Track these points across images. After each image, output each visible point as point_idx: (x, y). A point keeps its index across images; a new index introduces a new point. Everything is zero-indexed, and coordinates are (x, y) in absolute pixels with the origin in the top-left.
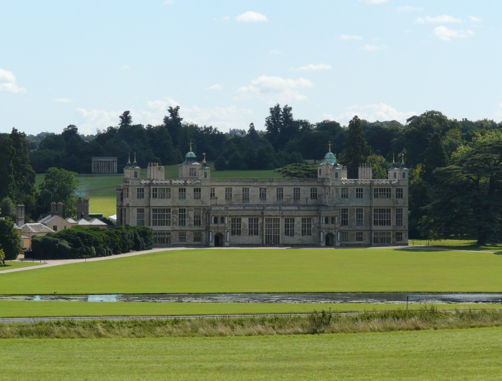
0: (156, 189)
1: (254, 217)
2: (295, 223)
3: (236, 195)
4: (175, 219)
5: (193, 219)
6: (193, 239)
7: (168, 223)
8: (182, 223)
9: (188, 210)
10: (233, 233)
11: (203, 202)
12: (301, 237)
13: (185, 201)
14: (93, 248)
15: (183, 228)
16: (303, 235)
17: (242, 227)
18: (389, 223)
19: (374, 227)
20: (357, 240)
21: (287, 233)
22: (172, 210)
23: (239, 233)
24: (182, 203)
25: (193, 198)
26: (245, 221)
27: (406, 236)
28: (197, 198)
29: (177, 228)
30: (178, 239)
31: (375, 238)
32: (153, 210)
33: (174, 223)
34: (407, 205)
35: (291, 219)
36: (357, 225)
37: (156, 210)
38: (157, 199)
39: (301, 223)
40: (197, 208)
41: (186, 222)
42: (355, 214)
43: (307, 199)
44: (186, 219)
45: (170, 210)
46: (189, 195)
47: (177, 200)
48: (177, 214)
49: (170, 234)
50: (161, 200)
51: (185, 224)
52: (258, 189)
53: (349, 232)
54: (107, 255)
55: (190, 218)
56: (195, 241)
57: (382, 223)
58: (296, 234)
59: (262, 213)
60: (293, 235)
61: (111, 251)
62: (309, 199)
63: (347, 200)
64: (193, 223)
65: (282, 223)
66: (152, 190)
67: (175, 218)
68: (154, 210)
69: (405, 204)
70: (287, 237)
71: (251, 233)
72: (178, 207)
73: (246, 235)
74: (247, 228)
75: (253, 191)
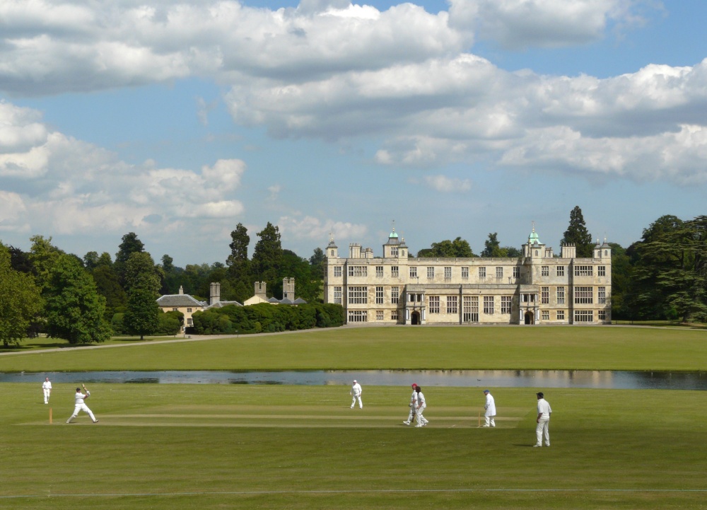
0: (352, 267)
1: (452, 296)
2: (495, 301)
3: (438, 274)
4: (372, 298)
5: (390, 297)
6: (390, 318)
7: (365, 301)
8: (380, 301)
9: (386, 288)
10: (431, 311)
11: (400, 281)
12: (500, 315)
13: (383, 279)
14: (258, 324)
15: (381, 306)
16: (502, 313)
17: (440, 305)
18: (591, 301)
19: (576, 306)
20: (558, 318)
21: (486, 311)
22: (368, 288)
23: (438, 311)
24: (379, 281)
25: (390, 277)
26: (443, 299)
27: (608, 314)
28: (395, 277)
29: (375, 306)
30: (375, 317)
31: (576, 316)
32: (350, 288)
33: (371, 301)
34: (610, 283)
35: (490, 297)
36: (558, 303)
37: (352, 288)
38: (353, 277)
39: (501, 301)
40: (395, 287)
41: (384, 300)
42: (556, 292)
43: (509, 278)
44: (384, 297)
45: (366, 288)
46: (387, 273)
47: (374, 278)
48: (374, 292)
49: (366, 312)
50: (357, 278)
51: (382, 302)
52: (460, 268)
53: (550, 311)
54: (276, 331)
55: (388, 296)
56: (392, 319)
57: (584, 301)
58: (496, 312)
59: (461, 292)
60: (493, 313)
61: (283, 326)
62: (512, 278)
63: (547, 278)
64: (391, 301)
65: (481, 300)
66: (348, 268)
67: (372, 296)
68: (351, 288)
69: (607, 282)
70: (486, 315)
71: (449, 311)
72: (375, 285)
73: (445, 313)
74: (446, 306)
75: (455, 271)
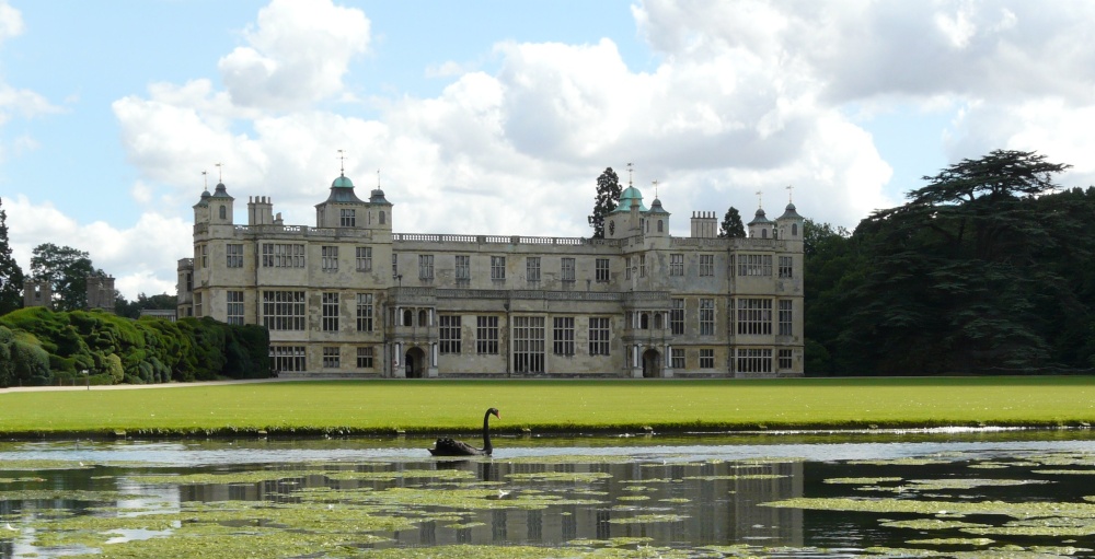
0: (271, 246)
1: (488, 315)
2: (576, 328)
3: (442, 271)
4: (315, 317)
5: (355, 317)
6: (355, 362)
7: (299, 325)
8: (331, 325)
9: (344, 297)
10: (444, 349)
11: (376, 279)
12: (588, 359)
13: (337, 275)
15: (333, 337)
16: (591, 354)
17: (463, 335)
18: (768, 329)
19: (740, 339)
20: (702, 366)
21: (558, 349)
22: (307, 295)
23: (457, 348)
24: (330, 281)
25: (354, 270)
26: (469, 323)
27: (799, 357)
28: (364, 271)
29: (321, 336)
30: (321, 362)
31: (740, 360)
32: (266, 294)
33: (312, 325)
34: (801, 293)
35: (567, 319)
36: (702, 333)
37: (272, 293)
38: (274, 269)
39: (588, 329)
40: (362, 293)
41: (340, 324)
42: (699, 310)
43: (589, 281)
44: (340, 316)
45: (303, 294)
46: (346, 261)
47: (319, 273)
48: (318, 305)
49: (303, 349)
50: (282, 271)
51: (336, 329)
52: (488, 259)
53: (687, 350)
54: (156, 381)
55: (349, 315)
56: (359, 365)
57: (755, 329)
58: (579, 351)
59: (507, 306)
60: (572, 354)
61: (168, 371)
62: (594, 282)
63: (681, 280)
64: (355, 326)
65: (549, 327)
66: (261, 247)
67: (315, 314)
68: (269, 295)
69: (796, 290)
70: (559, 358)
71: (482, 349)
72: (322, 288)
73: (472, 354)
74: (475, 337)
75: (478, 264)
